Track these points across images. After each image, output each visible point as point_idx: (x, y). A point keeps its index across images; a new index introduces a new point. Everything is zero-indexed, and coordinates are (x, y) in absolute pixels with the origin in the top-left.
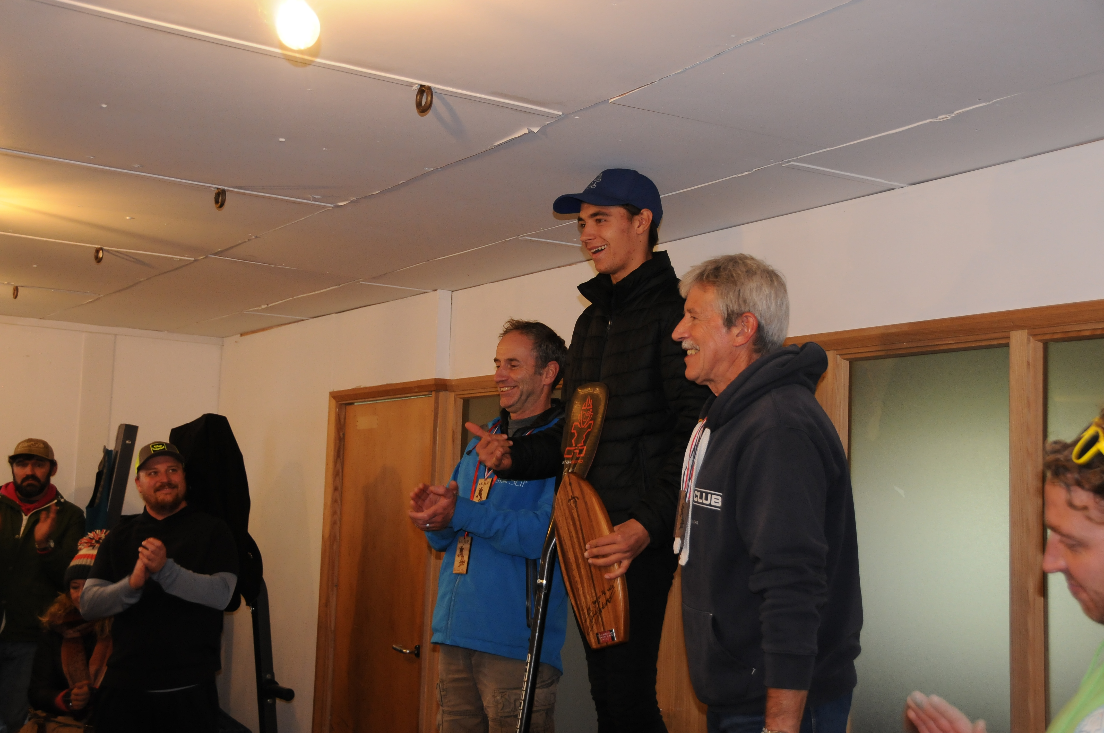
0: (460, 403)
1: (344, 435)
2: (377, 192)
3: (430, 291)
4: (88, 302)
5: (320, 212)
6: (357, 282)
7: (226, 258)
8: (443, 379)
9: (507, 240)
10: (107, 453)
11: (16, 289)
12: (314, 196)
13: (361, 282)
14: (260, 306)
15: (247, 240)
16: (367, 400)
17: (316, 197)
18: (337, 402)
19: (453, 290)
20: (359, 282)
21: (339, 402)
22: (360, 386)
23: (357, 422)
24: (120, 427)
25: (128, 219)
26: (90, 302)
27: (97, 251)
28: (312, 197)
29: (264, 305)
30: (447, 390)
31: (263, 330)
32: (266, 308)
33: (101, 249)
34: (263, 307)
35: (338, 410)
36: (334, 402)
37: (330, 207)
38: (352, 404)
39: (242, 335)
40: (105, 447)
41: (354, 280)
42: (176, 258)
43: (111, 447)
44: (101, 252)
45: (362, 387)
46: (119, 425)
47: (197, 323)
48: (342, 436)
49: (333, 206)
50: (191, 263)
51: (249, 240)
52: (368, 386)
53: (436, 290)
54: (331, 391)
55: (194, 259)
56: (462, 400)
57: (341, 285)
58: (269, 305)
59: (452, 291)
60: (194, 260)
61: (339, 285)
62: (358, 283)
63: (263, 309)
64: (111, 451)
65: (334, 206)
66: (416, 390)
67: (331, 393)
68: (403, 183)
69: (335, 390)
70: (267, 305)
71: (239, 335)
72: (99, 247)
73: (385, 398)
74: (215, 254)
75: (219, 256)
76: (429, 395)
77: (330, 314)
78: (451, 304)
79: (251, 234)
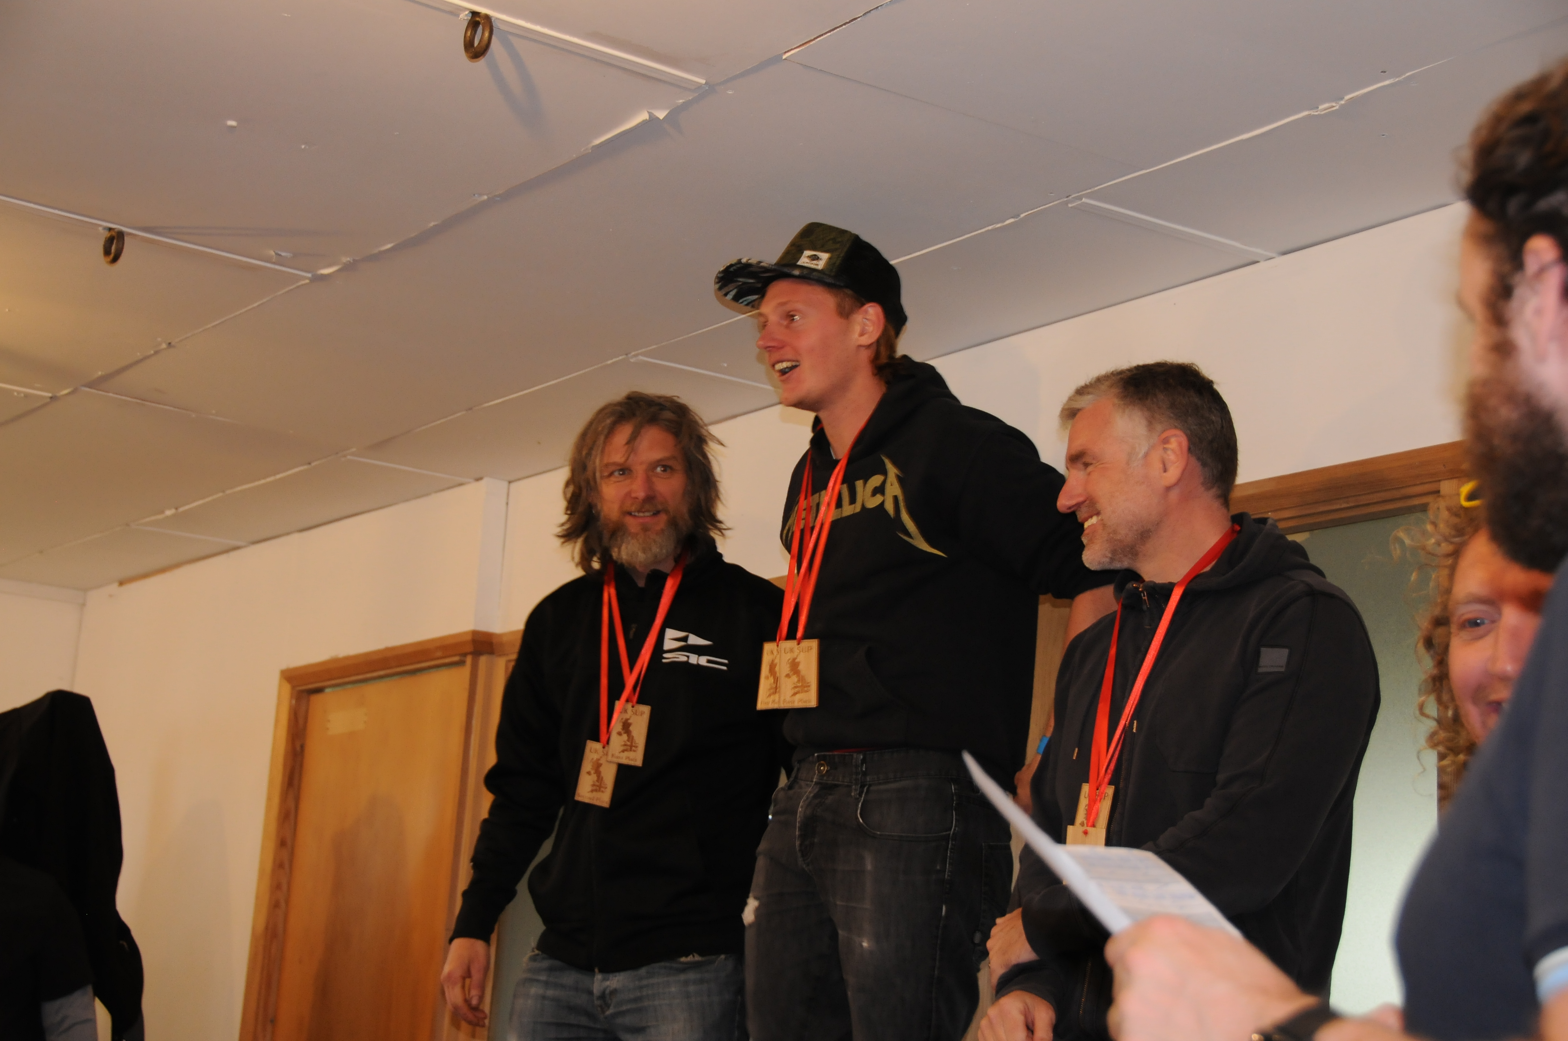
1: (302, 747)
2: (389, 246)
3: (471, 480)
5: (287, 289)
6: (343, 456)
7: (111, 395)
8: (487, 632)
9: (609, 362)
12: (279, 253)
13: (349, 457)
14: (162, 512)
15: (152, 352)
16: (347, 680)
17: (283, 254)
18: (293, 687)
19: (510, 479)
20: (345, 456)
21: (297, 688)
23: (329, 721)
28: (277, 254)
29: (170, 509)
30: (492, 653)
31: (163, 571)
32: (174, 516)
34: (169, 513)
35: (294, 702)
36: (287, 687)
37: (305, 278)
38: (319, 690)
39: (121, 583)
41: (337, 453)
42: (19, 392)
45: (340, 657)
47: (41, 552)
48: (298, 748)
49: (309, 275)
50: (44, 405)
51: (156, 353)
52: (350, 654)
53: (482, 479)
54: (284, 666)
55: (50, 395)
57: (313, 464)
58: (181, 509)
59: (510, 482)
60: (51, 398)
61: (310, 464)
62: (343, 459)
63: (167, 517)
65: (313, 276)
66: (439, 654)
67: (283, 672)
68: (435, 226)
69: (291, 666)
70: (176, 509)
71: (116, 585)
73: (382, 673)
74: (90, 385)
75: (97, 390)
76: (461, 663)
77: (288, 534)
78: (507, 504)
79: (159, 339)
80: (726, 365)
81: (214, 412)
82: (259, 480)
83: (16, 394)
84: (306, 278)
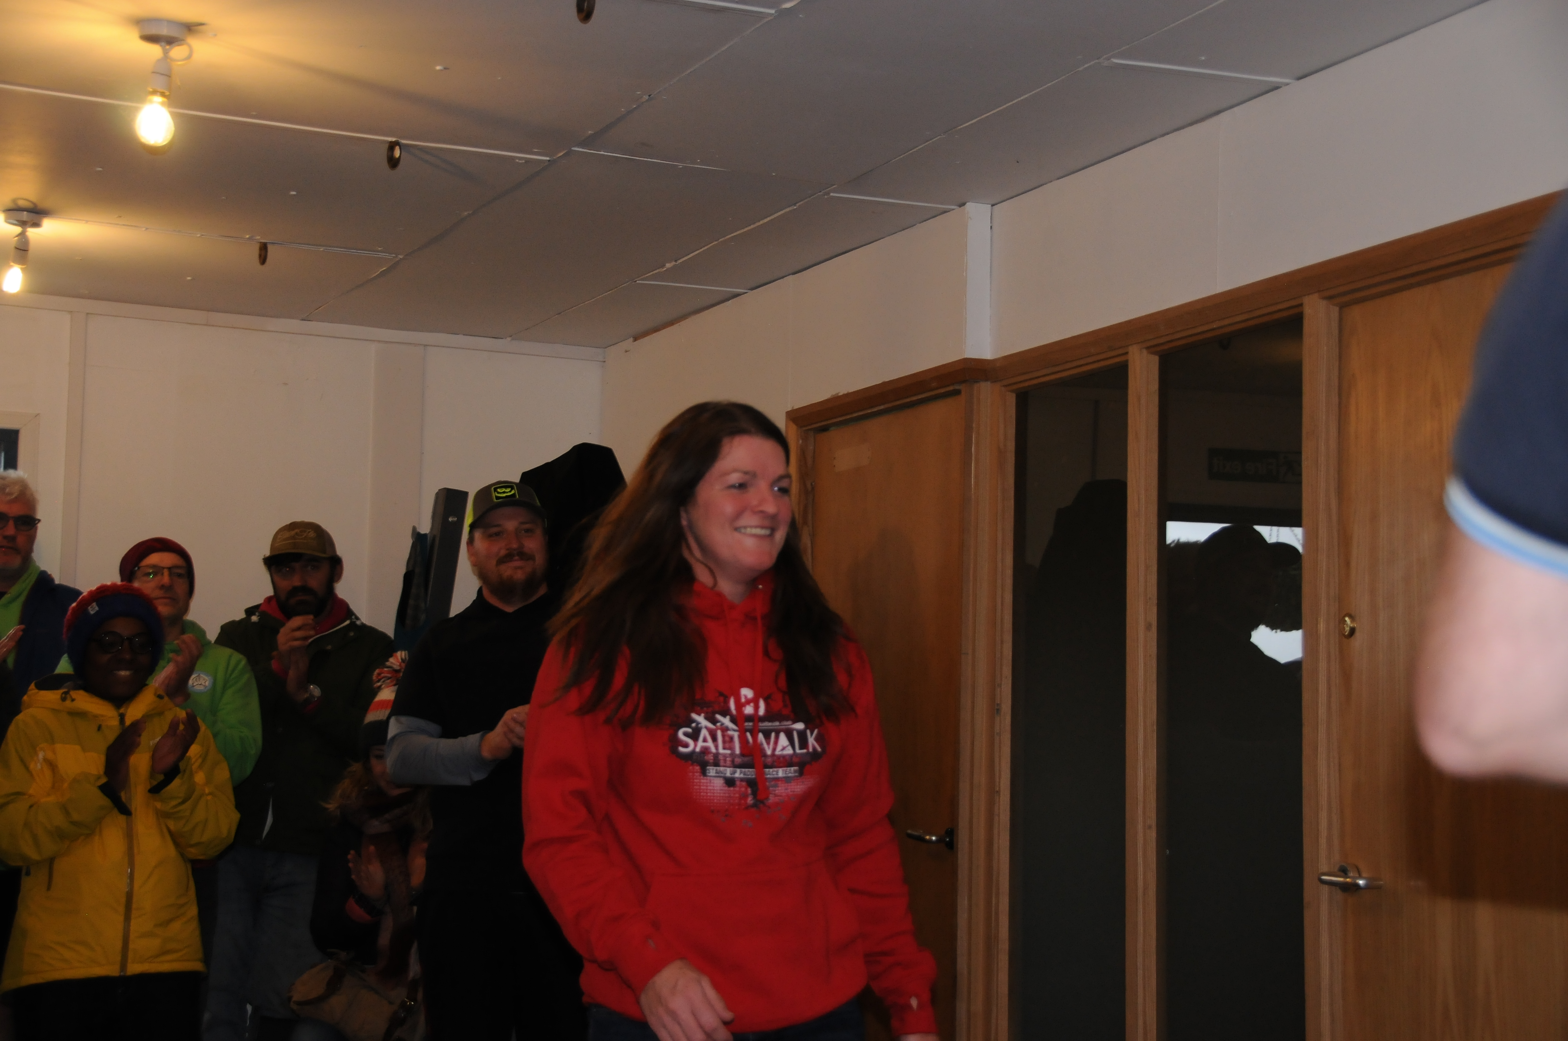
0: (1012, 399)
1: (813, 485)
3: (953, 207)
4: (379, 272)
5: (754, 28)
6: (825, 195)
7: (602, 153)
8: (980, 359)
9: (1080, 69)
10: (419, 538)
11: (264, 248)
13: (832, 194)
14: (664, 266)
15: (635, 106)
16: (848, 417)
18: (800, 427)
19: (993, 203)
20: (828, 194)
21: (804, 429)
22: (839, 393)
23: (835, 458)
24: (437, 494)
25: (438, 70)
26: (383, 274)
27: (392, 146)
29: (670, 262)
30: (986, 380)
31: (671, 323)
32: (674, 267)
33: (397, 143)
34: (668, 265)
35: (801, 442)
36: (794, 428)
37: (769, 14)
38: (825, 429)
39: (635, 338)
40: (414, 529)
41: (820, 192)
42: (520, 158)
43: (425, 528)
44: (397, 148)
45: (841, 394)
46: (437, 491)
47: (560, 314)
48: (809, 487)
49: (773, 11)
50: (542, 171)
51: (638, 106)
52: (851, 390)
53: (963, 204)
54: (789, 409)
55: (548, 159)
56: (1014, 395)
57: (798, 205)
58: (679, 261)
59: (993, 205)
60: (549, 161)
61: (795, 204)
62: (826, 197)
63: (668, 270)
64: (425, 535)
65: (775, 12)
66: (934, 385)
67: (789, 414)
69: (796, 407)
70: (676, 261)
71: (632, 340)
72: (394, 139)
73: (882, 407)
74: (582, 144)
75: (590, 150)
76: (957, 392)
77: (783, 277)
78: (991, 227)
79: (639, 93)
80: (1203, 58)
81: (699, 161)
82: (750, 225)
83: (517, 160)
84: (771, 14)
